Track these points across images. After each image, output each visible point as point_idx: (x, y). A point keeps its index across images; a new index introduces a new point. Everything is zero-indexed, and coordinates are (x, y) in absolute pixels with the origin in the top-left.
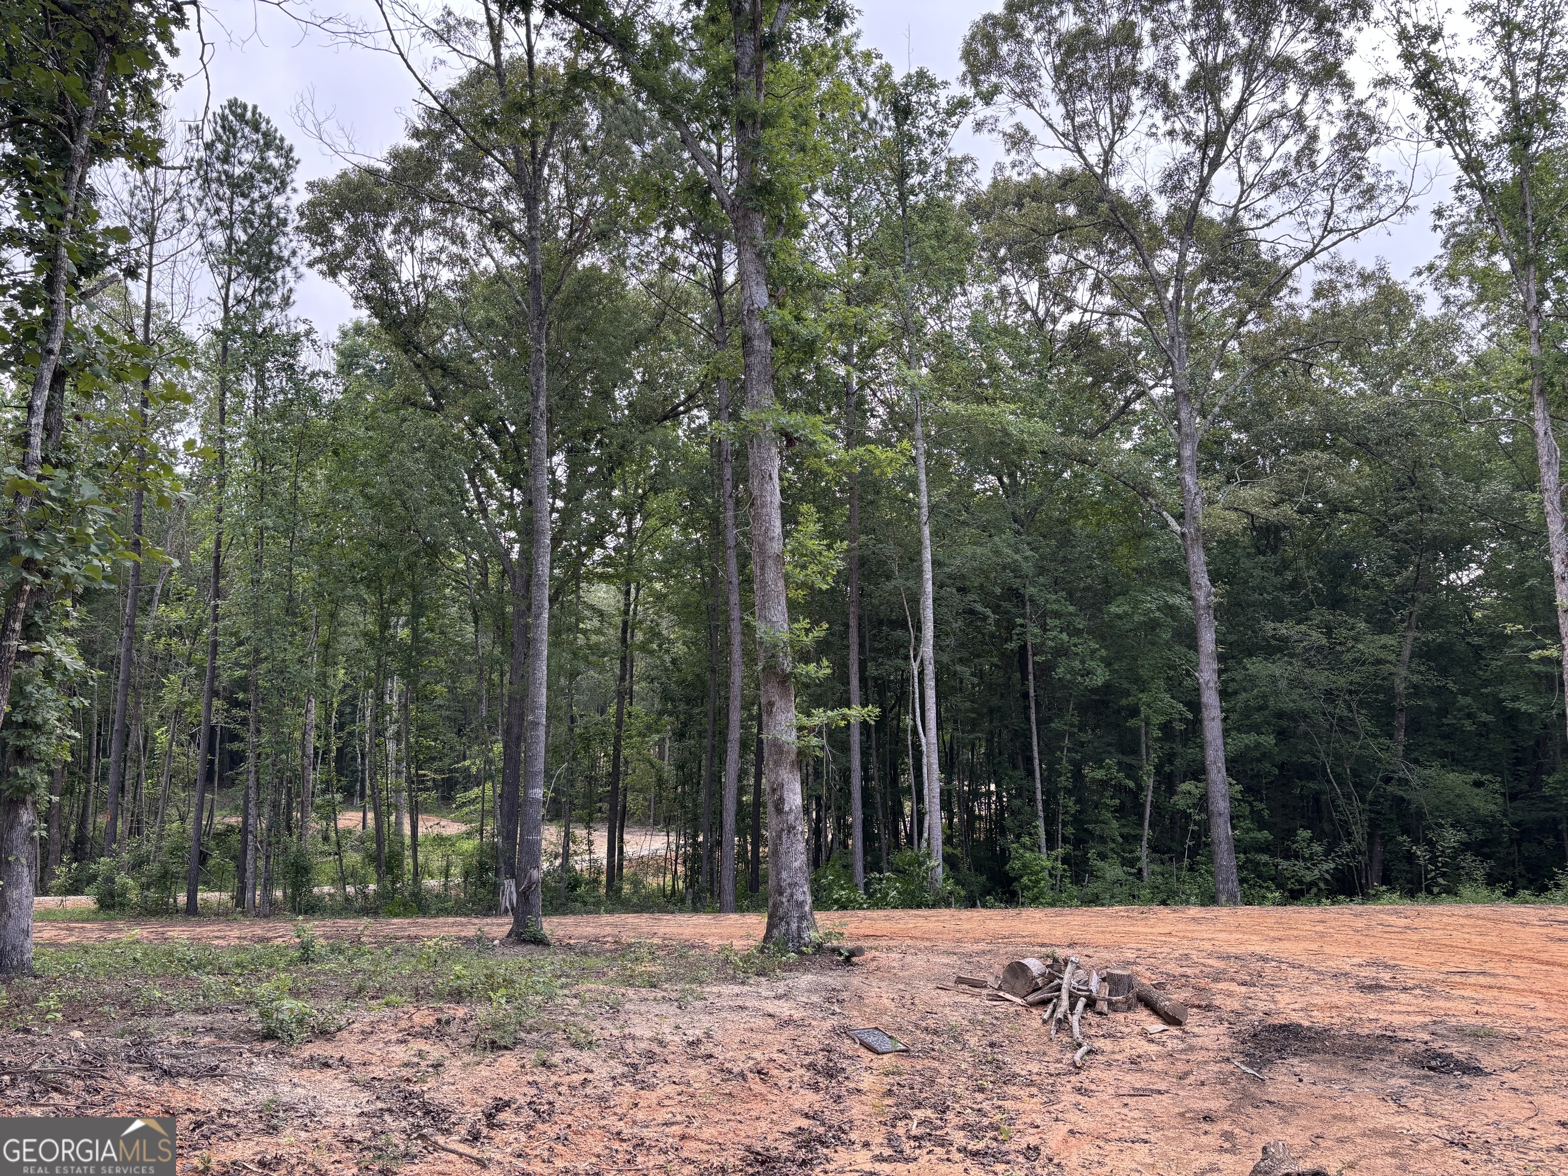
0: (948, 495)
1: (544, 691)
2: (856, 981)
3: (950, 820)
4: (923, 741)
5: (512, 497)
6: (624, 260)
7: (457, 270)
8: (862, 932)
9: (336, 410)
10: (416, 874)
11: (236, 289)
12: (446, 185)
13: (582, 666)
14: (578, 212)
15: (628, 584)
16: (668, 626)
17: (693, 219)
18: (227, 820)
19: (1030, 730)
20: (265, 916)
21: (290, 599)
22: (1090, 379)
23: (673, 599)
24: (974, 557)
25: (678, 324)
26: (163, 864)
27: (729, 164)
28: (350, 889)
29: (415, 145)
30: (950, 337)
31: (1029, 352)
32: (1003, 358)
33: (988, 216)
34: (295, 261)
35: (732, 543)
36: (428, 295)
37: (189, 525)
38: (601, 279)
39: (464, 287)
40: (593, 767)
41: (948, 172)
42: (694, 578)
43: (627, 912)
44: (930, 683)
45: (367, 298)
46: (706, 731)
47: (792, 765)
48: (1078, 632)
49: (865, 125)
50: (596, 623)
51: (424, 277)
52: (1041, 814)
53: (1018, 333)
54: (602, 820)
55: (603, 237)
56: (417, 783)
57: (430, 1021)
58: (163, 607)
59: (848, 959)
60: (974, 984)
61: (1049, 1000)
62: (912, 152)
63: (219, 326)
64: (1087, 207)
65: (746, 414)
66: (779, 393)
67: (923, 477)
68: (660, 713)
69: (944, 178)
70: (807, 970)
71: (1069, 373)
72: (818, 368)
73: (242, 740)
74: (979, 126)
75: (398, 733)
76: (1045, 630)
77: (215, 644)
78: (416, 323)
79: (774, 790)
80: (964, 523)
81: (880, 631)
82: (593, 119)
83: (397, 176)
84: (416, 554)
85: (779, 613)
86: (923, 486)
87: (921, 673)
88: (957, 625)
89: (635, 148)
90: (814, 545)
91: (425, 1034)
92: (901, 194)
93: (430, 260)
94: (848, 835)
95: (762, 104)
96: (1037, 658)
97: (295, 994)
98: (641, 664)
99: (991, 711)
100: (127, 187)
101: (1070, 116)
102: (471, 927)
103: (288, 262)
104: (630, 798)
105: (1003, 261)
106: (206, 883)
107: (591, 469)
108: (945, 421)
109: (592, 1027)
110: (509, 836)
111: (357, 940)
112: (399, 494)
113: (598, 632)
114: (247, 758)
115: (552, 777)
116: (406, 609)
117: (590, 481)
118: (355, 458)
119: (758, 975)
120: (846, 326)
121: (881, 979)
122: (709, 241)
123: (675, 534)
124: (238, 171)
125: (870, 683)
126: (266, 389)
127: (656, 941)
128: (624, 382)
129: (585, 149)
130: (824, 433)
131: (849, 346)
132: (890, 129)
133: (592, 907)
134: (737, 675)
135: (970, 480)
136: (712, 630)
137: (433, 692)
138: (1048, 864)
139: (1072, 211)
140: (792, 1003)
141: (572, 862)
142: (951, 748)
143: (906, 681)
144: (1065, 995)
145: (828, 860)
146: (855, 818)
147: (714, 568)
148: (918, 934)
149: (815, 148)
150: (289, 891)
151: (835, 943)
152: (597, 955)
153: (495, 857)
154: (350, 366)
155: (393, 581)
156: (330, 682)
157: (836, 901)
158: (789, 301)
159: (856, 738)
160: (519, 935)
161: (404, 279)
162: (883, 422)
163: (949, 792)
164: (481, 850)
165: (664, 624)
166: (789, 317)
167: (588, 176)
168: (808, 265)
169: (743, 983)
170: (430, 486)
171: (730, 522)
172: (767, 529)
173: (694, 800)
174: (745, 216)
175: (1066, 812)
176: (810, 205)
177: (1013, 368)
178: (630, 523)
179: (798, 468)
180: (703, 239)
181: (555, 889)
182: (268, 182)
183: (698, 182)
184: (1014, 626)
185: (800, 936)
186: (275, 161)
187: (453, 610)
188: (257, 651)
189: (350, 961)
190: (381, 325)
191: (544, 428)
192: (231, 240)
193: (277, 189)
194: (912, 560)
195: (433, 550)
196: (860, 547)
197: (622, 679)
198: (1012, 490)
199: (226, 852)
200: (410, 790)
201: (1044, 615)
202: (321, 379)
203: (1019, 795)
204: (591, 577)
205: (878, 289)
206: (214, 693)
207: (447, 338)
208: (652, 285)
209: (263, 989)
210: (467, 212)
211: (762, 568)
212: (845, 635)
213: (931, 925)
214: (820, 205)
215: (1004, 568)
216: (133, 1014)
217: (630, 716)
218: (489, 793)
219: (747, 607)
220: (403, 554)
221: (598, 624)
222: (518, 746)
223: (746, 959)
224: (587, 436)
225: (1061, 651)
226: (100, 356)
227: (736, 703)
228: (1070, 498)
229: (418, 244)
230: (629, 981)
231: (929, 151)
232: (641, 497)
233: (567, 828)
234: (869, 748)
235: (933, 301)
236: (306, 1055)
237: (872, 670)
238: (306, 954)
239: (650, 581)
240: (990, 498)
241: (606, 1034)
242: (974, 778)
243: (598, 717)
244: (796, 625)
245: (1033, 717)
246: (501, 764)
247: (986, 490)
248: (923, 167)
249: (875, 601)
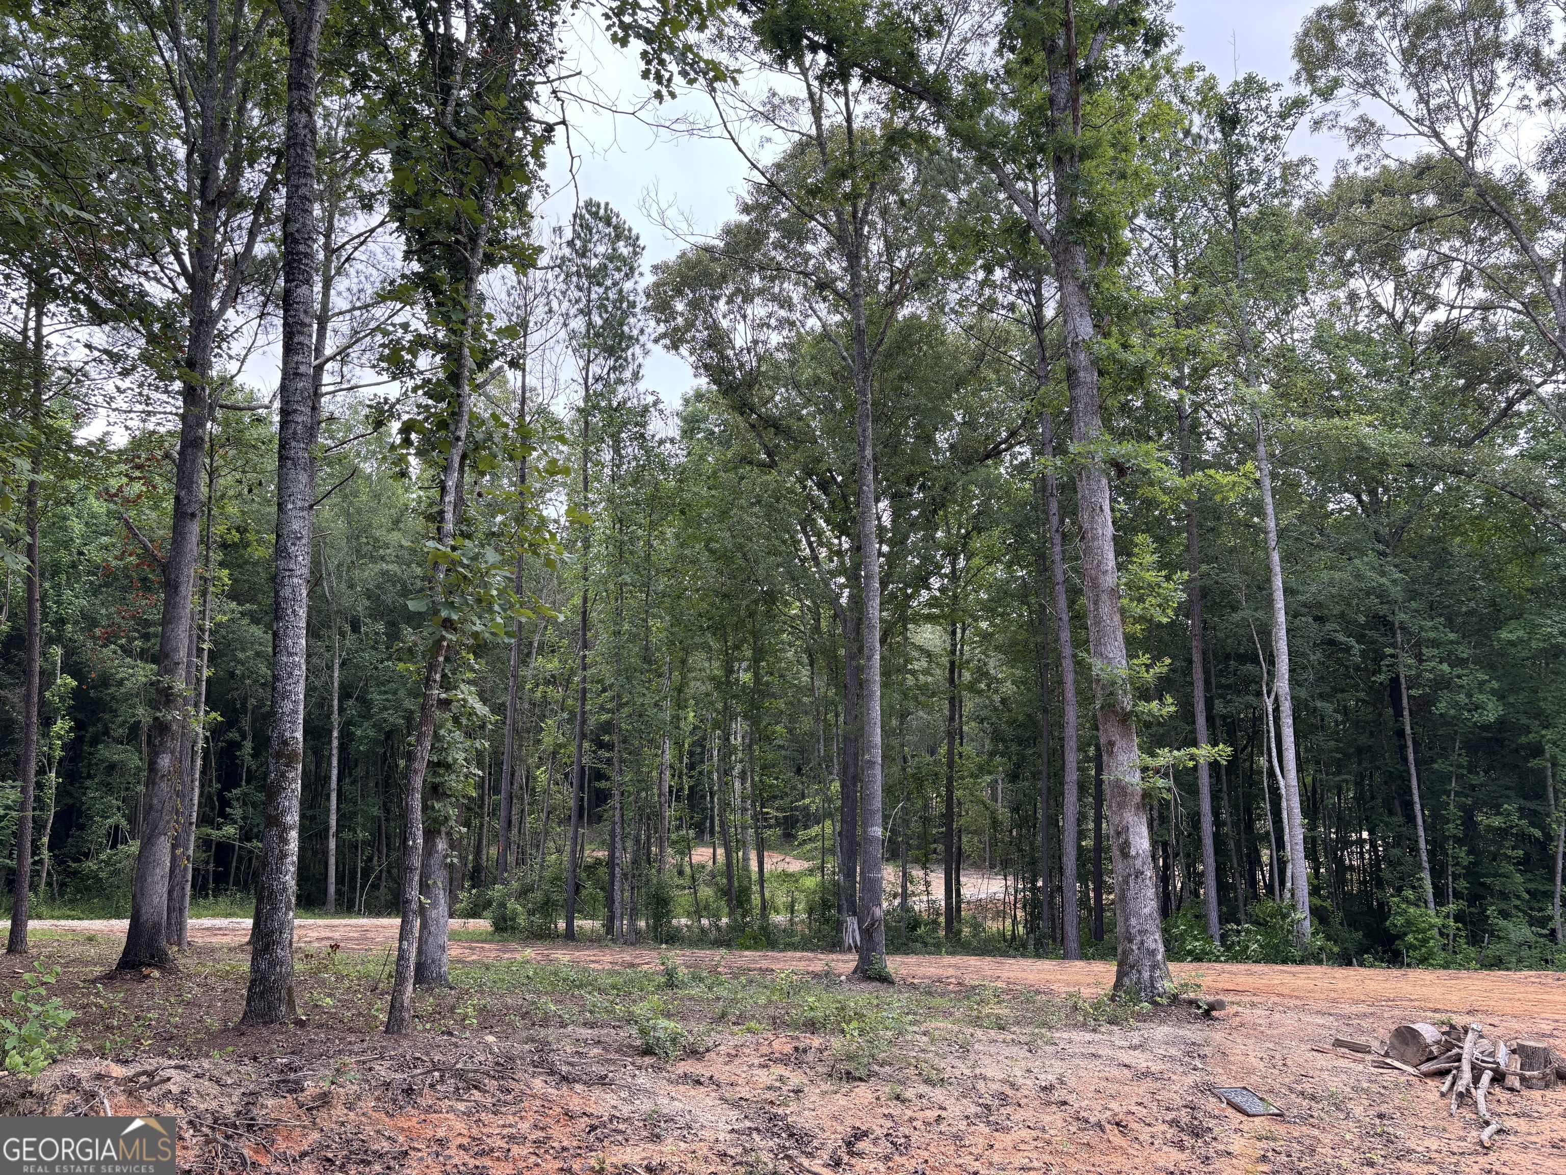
0: (1299, 517)
1: (879, 731)
2: (1218, 1036)
3: (1317, 871)
4: (1282, 783)
5: (840, 544)
6: (943, 306)
7: (785, 333)
8: (1220, 986)
9: (682, 473)
10: (764, 908)
11: (594, 369)
12: (773, 253)
13: (911, 705)
14: (897, 264)
15: (954, 624)
16: (994, 665)
17: (1011, 258)
18: (595, 854)
19: (1408, 772)
20: (632, 944)
21: (647, 649)
22: (1462, 382)
23: (999, 638)
24: (1331, 583)
25: (997, 364)
26: (546, 893)
27: (1046, 199)
28: (705, 922)
29: (745, 219)
30: (1293, 350)
31: (1385, 357)
32: (1355, 367)
33: (1331, 218)
34: (643, 339)
35: (1060, 578)
36: (760, 359)
37: (560, 584)
38: (921, 327)
39: (792, 348)
40: (926, 807)
41: (1284, 177)
42: (1021, 616)
43: (968, 954)
44: (1287, 721)
45: (706, 367)
46: (1040, 772)
47: (1138, 808)
48: (1461, 662)
49: (1189, 142)
50: (924, 663)
51: (755, 342)
52: (1426, 865)
53: (1371, 339)
54: (938, 861)
55: (922, 286)
56: (760, 819)
57: (788, 1049)
58: (540, 658)
59: (1208, 1013)
60: (1356, 1048)
61: (1448, 1072)
62: (1242, 162)
63: (582, 404)
64: (1449, 194)
65: (1073, 448)
66: (1107, 422)
67: (1268, 499)
68: (992, 754)
69: (1279, 184)
70: (1163, 1022)
71: (1436, 377)
72: (1148, 394)
73: (608, 779)
74: (1317, 124)
75: (743, 772)
76: (1421, 661)
77: (584, 691)
78: (750, 387)
79: (1118, 834)
80: (1319, 547)
81: (1227, 667)
82: (909, 173)
83: (730, 251)
84: (756, 602)
85: (1116, 649)
86: (1270, 510)
87: (1277, 710)
88: (1316, 657)
89: (950, 196)
90: (1151, 576)
91: (784, 1060)
92: (1231, 208)
93: (761, 326)
94: (1200, 884)
95: (1080, 137)
96: (1413, 692)
97: (668, 1015)
98: (969, 705)
99: (1360, 751)
100: (505, 288)
101: (1423, 99)
102: (819, 962)
103: (637, 340)
104: (964, 839)
105: (1351, 263)
106: (579, 912)
107: (915, 513)
108: (1289, 440)
109: (943, 1065)
110: (850, 874)
111: (714, 971)
112: (740, 547)
113: (927, 672)
114: (611, 796)
115: (889, 817)
116: (749, 654)
117: (913, 525)
118: (700, 515)
119: (1111, 1023)
120: (1177, 349)
121: (1247, 1036)
122: (1028, 277)
123: (999, 572)
124: (594, 263)
125: (1218, 722)
126: (621, 457)
127: (1000, 984)
128: (945, 425)
129: (902, 203)
130: (1159, 460)
131: (1180, 369)
132: (1216, 142)
133: (934, 948)
134: (1071, 715)
135: (1322, 500)
136: (1043, 670)
137: (774, 732)
138: (1438, 921)
139: (1431, 200)
140: (1148, 1055)
141: (910, 902)
142: (1314, 792)
143: (1258, 719)
144: (1466, 1066)
145: (1178, 908)
146: (1207, 865)
147: (1041, 605)
148: (1286, 992)
149: (1136, 174)
150: (651, 922)
151: (1192, 995)
152: (942, 995)
153: (837, 894)
154: (692, 430)
155: (736, 628)
156: (682, 724)
157: (1190, 953)
158: (1115, 330)
159: (1204, 780)
160: (864, 972)
161: (737, 346)
162: (1220, 444)
163: (1314, 839)
164: (822, 885)
165: (992, 663)
166: (1115, 346)
167: (906, 229)
168: (1134, 292)
169: (1094, 1031)
170: (768, 538)
171: (1058, 558)
172: (1100, 563)
173: (1031, 844)
174: (1066, 250)
175: (1457, 864)
176: (1132, 231)
177: (1367, 376)
178: (953, 564)
179: (1129, 498)
180: (1021, 277)
181: (896, 929)
182: (619, 269)
183: (1017, 222)
184: (1383, 657)
185: (1153, 986)
186: (624, 249)
187: (790, 654)
188: (619, 697)
189: (710, 988)
190: (719, 391)
191: (871, 477)
192: (590, 324)
193: (626, 275)
194: (1260, 588)
195: (771, 597)
196: (1202, 576)
197: (952, 719)
198: (1373, 508)
199: (597, 884)
200: (757, 828)
201: (1418, 644)
202: (668, 445)
203: (1397, 844)
204: (918, 619)
205: (1209, 308)
206: (583, 736)
207: (777, 398)
208: (971, 328)
209: (639, 1009)
210: (793, 275)
211: (1096, 603)
212: (1187, 671)
213: (1300, 982)
214: (1142, 230)
215: (1368, 594)
216: (533, 1024)
217: (961, 757)
218: (828, 831)
219: (1081, 643)
220: (744, 603)
221: (925, 665)
222: (855, 785)
223: (1096, 1006)
224: (909, 481)
225: (1442, 683)
226: (496, 440)
227: (1071, 745)
228: (1443, 515)
229: (749, 312)
230: (976, 1022)
231: (1261, 158)
232: (964, 537)
233: (904, 868)
234: (1220, 791)
235: (1271, 314)
236: (680, 1071)
237: (1220, 707)
238: (671, 981)
239: (976, 621)
240: (1347, 518)
241: (958, 1073)
242: (1343, 825)
243: (928, 759)
244: (1135, 661)
245: (1411, 757)
246: (839, 803)
247: (1342, 510)
248: (1254, 175)
249: (1221, 635)
